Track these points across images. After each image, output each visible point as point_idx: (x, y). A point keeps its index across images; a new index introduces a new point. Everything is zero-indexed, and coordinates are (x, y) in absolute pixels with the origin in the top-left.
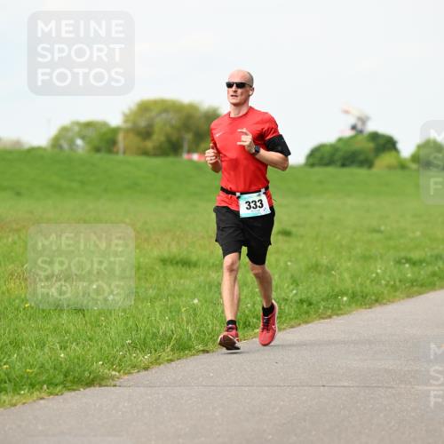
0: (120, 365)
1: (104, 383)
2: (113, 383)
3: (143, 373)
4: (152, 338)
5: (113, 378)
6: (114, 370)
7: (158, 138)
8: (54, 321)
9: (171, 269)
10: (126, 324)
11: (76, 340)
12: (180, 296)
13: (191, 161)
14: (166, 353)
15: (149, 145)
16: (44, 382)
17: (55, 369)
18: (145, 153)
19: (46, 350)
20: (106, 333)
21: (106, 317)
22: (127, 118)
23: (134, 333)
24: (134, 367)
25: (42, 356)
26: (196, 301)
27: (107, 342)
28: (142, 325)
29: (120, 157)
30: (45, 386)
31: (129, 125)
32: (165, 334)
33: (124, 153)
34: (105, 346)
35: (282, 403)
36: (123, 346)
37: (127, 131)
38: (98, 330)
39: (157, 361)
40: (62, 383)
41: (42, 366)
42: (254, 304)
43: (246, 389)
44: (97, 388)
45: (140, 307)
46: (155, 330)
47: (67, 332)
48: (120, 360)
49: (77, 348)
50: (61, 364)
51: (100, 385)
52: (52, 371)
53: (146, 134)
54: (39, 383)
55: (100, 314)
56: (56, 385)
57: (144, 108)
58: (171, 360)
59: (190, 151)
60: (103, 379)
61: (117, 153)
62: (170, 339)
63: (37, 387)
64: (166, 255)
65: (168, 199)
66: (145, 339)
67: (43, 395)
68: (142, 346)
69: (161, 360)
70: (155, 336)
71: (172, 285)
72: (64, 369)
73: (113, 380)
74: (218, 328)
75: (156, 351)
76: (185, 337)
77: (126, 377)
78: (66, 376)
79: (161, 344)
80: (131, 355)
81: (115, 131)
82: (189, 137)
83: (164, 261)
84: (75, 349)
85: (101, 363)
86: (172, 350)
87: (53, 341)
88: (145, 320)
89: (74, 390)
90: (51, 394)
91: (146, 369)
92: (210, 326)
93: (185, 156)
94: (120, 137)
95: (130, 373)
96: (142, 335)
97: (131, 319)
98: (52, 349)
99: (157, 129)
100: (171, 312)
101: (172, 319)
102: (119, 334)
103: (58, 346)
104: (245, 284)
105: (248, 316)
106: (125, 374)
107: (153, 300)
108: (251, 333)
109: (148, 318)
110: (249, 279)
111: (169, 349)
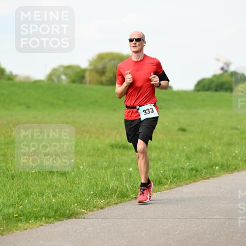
0: (87, 206)
1: (77, 216)
2: (83, 216)
3: (101, 211)
4: (105, 191)
5: (83, 213)
6: (84, 209)
7: (109, 74)
8: (49, 181)
9: (116, 151)
10: (90, 183)
11: (61, 192)
12: (122, 166)
14: (114, 199)
15: (104, 79)
16: (43, 216)
17: (49, 208)
18: (101, 83)
19: (45, 197)
20: (79, 188)
21: (79, 179)
22: (91, 63)
23: (95, 187)
24: (95, 207)
25: (42, 201)
26: (131, 169)
27: (79, 193)
28: (99, 183)
29: (87, 86)
30: (44, 218)
31: (92, 67)
32: (113, 188)
33: (90, 83)
34: (78, 195)
35: (181, 228)
36: (89, 195)
37: (91, 71)
38: (74, 186)
39: (108, 204)
40: (54, 216)
41: (42, 207)
42: (165, 171)
43: (160, 220)
44: (74, 219)
45: (98, 172)
46: (107, 186)
47: (56, 187)
48: (87, 203)
49: (63, 196)
50: (53, 206)
51: (76, 218)
52: (47, 209)
53: (102, 72)
54: (40, 216)
55: (75, 176)
56: (50, 218)
57: (101, 57)
58: (117, 203)
60: (77, 214)
61: (85, 83)
62: (116, 191)
63: (39, 218)
64: (113, 142)
65: (115, 110)
66: (101, 191)
67: (42, 223)
68: (100, 195)
69: (110, 204)
70: (107, 189)
71: (117, 160)
72: (55, 208)
73: (83, 215)
75: (108, 198)
76: (125, 190)
77: (91, 213)
78: (56, 213)
79: (111, 194)
80: (93, 200)
81: (84, 71)
83: (112, 146)
84: (61, 197)
85: (76, 205)
86: (117, 197)
87: (49, 192)
88: (102, 180)
89: (60, 220)
90: (47, 223)
91: (102, 208)
94: (87, 74)
95: (92, 211)
96: (100, 189)
97: (94, 179)
98: (48, 197)
99: (108, 69)
100: (116, 175)
101: (117, 180)
102: (86, 188)
103: (51, 195)
104: (159, 159)
105: (161, 178)
106: (90, 211)
107: (106, 169)
108: (162, 187)
109: (103, 179)
110: (162, 157)
111: (115, 197)
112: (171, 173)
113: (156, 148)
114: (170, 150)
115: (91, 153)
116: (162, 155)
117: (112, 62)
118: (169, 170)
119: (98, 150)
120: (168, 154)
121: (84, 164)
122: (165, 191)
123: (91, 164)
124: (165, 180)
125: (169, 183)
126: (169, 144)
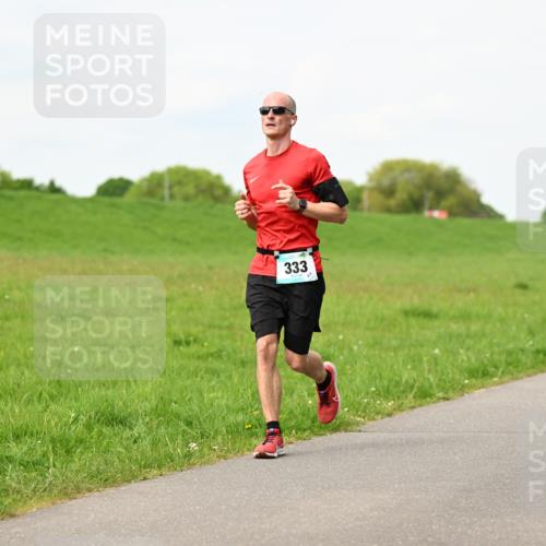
0: (365, 412)
1: (349, 428)
2: (358, 429)
3: (387, 419)
4: (395, 386)
5: (358, 424)
6: (360, 416)
7: (401, 196)
9: (413, 321)
10: (370, 373)
12: (422, 346)
13: (432, 218)
14: (409, 400)
15: (392, 202)
16: (293, 427)
17: (303, 415)
18: (388, 210)
19: (295, 396)
20: (351, 381)
21: (352, 366)
22: (371, 179)
23: (378, 381)
24: (378, 413)
25: (291, 402)
26: (437, 351)
27: (352, 390)
28: (385, 374)
29: (365, 214)
30: (294, 431)
31: (373, 184)
32: (407, 382)
33: (369, 209)
34: (350, 394)
36: (367, 393)
37: (372, 190)
38: (344, 378)
39: (400, 408)
40: (310, 428)
41: (291, 412)
42: (492, 354)
44: (343, 433)
45: (383, 356)
46: (397, 378)
48: (365, 407)
50: (309, 411)
51: (346, 431)
52: (300, 417)
53: (389, 192)
54: (288, 428)
55: (346, 363)
56: (305, 430)
57: (388, 167)
58: (413, 407)
59: (431, 209)
60: (349, 424)
61: (362, 210)
62: (412, 387)
64: (408, 306)
65: (410, 254)
66: (388, 387)
67: (292, 439)
68: (386, 393)
69: (403, 407)
70: (398, 384)
71: (414, 336)
72: (312, 416)
74: (457, 377)
75: (398, 398)
76: (427, 385)
77: (371, 423)
78: (313, 422)
79: (404, 392)
80: (375, 401)
81: (360, 190)
82: (430, 195)
83: (406, 313)
85: (346, 409)
86: (414, 397)
87: (302, 388)
88: (389, 369)
89: (321, 435)
90: (299, 438)
91: (390, 415)
92: (450, 376)
93: (426, 213)
94: (365, 196)
95: (374, 419)
96: (386, 383)
97: (375, 368)
99: (399, 187)
100: (414, 361)
101: (414, 368)
102: (363, 382)
103: (306, 393)
104: (484, 335)
105: (486, 365)
106: (369, 420)
107: (396, 350)
108: (489, 381)
109: (392, 366)
110: (487, 331)
111: (411, 396)
112: (503, 358)
113: (478, 316)
114: (502, 320)
115: (372, 324)
116: (488, 327)
117: (407, 175)
118: (500, 354)
119: (383, 319)
120: (498, 325)
121: (360, 342)
122: (493, 388)
123: (371, 342)
124: (493, 369)
125: (499, 373)
126: (500, 309)
